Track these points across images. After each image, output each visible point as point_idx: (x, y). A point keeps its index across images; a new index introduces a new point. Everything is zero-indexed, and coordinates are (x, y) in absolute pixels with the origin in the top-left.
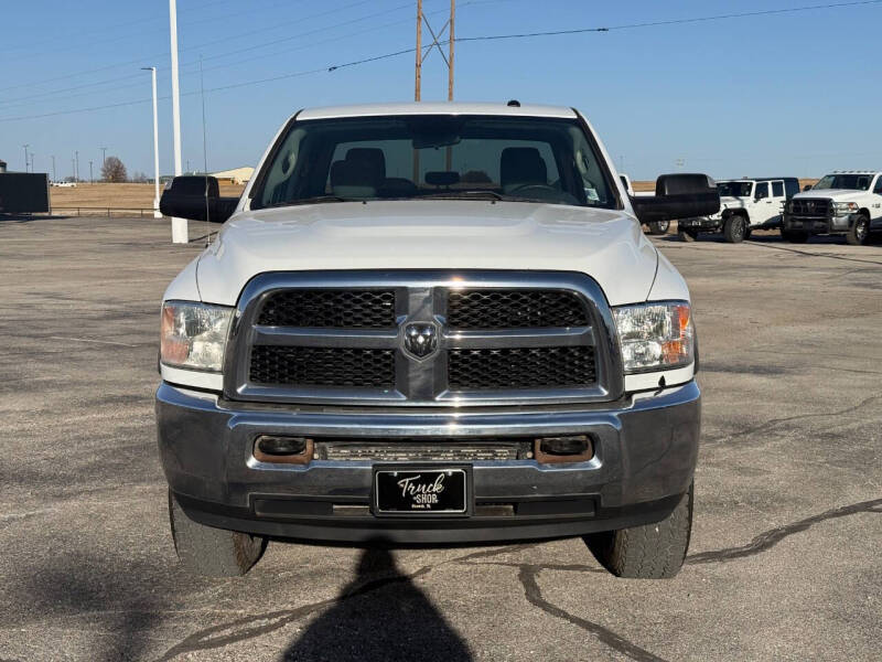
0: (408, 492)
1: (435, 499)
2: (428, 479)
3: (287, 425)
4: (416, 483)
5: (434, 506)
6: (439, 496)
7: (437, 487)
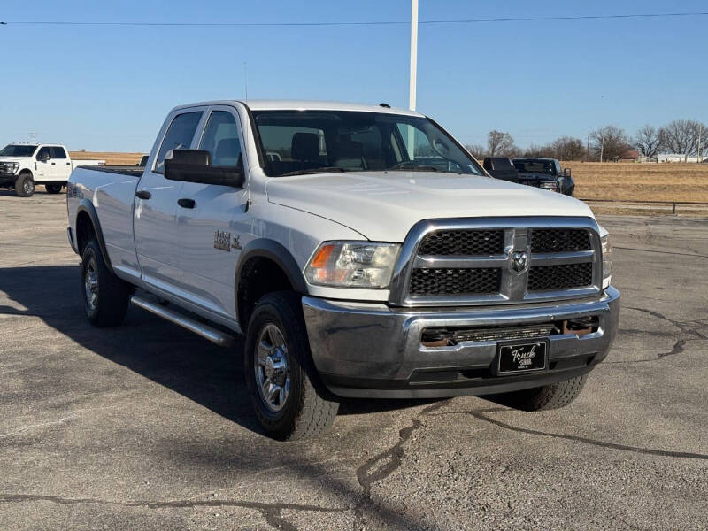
0: (516, 359)
1: (529, 362)
2: (527, 349)
3: (447, 320)
4: (521, 353)
5: (530, 367)
6: (533, 359)
7: (532, 354)
